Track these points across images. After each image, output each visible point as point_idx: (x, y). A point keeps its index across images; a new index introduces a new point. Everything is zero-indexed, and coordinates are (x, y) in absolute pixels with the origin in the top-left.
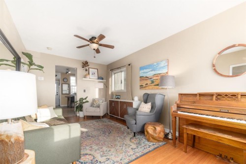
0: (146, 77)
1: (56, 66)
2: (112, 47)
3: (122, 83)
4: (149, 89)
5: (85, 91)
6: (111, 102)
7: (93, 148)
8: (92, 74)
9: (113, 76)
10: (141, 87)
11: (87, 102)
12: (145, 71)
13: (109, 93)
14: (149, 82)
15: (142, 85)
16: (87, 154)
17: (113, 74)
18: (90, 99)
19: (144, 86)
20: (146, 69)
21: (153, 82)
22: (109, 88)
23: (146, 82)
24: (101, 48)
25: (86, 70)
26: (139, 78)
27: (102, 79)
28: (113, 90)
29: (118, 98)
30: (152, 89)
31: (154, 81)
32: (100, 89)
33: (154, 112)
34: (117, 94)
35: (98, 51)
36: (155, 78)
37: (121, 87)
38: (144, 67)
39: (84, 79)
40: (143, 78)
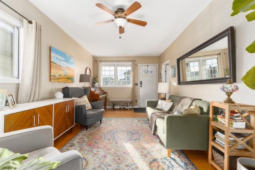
0: (59, 66)
15: (54, 76)
36: (67, 71)
38: (57, 50)
40: (56, 65)
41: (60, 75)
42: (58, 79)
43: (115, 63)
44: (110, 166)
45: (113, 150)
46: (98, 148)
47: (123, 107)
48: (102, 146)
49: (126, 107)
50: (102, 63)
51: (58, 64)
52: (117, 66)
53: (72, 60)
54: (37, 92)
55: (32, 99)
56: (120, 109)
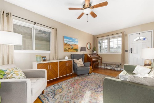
0: (69, 44)
12: (68, 40)
15: (66, 49)
19: (68, 49)
20: (69, 39)
21: (72, 48)
36: (73, 46)
38: (67, 37)
40: (66, 44)
41: (69, 48)
42: (68, 50)
43: (108, 37)
44: (68, 97)
45: (78, 91)
46: (73, 87)
47: (113, 68)
48: (75, 87)
49: (115, 69)
50: (99, 39)
51: (68, 43)
52: (110, 38)
53: (76, 40)
54: (56, 56)
55: (54, 59)
56: (111, 69)
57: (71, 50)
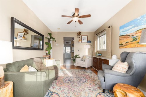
1: (64, 38)
2: (89, 16)
3: (104, 43)
4: (130, 47)
5: (79, 51)
6: (94, 58)
7: (65, 90)
8: (84, 39)
9: (98, 39)
10: (121, 45)
11: (79, 57)
13: (94, 52)
14: (130, 40)
15: (122, 44)
16: (57, 94)
17: (98, 37)
18: (81, 56)
19: (124, 44)
21: (135, 39)
22: (94, 48)
23: (126, 40)
24: (81, 19)
25: (79, 37)
26: (119, 37)
27: (90, 42)
28: (98, 49)
29: (100, 56)
30: (134, 47)
31: (137, 38)
32: (89, 49)
33: (131, 73)
34: (100, 53)
35: (80, 22)
36: (137, 35)
37: (104, 47)
39: (78, 43)
57: (132, 45)
